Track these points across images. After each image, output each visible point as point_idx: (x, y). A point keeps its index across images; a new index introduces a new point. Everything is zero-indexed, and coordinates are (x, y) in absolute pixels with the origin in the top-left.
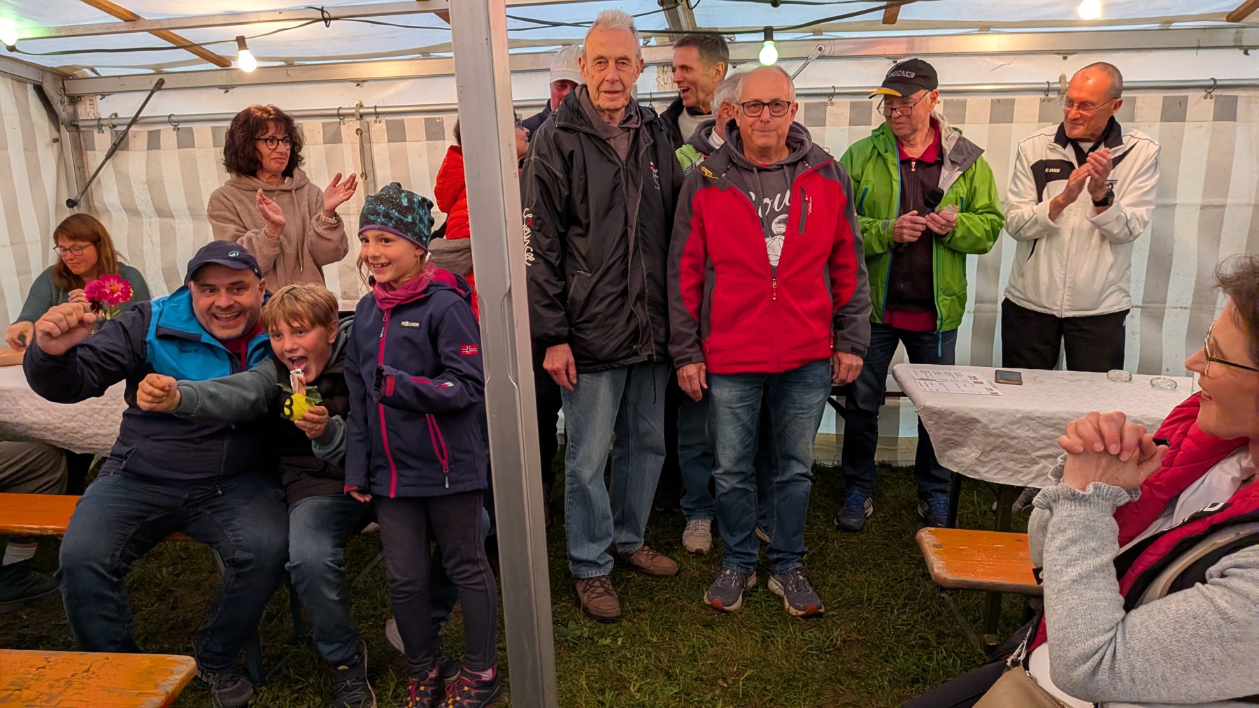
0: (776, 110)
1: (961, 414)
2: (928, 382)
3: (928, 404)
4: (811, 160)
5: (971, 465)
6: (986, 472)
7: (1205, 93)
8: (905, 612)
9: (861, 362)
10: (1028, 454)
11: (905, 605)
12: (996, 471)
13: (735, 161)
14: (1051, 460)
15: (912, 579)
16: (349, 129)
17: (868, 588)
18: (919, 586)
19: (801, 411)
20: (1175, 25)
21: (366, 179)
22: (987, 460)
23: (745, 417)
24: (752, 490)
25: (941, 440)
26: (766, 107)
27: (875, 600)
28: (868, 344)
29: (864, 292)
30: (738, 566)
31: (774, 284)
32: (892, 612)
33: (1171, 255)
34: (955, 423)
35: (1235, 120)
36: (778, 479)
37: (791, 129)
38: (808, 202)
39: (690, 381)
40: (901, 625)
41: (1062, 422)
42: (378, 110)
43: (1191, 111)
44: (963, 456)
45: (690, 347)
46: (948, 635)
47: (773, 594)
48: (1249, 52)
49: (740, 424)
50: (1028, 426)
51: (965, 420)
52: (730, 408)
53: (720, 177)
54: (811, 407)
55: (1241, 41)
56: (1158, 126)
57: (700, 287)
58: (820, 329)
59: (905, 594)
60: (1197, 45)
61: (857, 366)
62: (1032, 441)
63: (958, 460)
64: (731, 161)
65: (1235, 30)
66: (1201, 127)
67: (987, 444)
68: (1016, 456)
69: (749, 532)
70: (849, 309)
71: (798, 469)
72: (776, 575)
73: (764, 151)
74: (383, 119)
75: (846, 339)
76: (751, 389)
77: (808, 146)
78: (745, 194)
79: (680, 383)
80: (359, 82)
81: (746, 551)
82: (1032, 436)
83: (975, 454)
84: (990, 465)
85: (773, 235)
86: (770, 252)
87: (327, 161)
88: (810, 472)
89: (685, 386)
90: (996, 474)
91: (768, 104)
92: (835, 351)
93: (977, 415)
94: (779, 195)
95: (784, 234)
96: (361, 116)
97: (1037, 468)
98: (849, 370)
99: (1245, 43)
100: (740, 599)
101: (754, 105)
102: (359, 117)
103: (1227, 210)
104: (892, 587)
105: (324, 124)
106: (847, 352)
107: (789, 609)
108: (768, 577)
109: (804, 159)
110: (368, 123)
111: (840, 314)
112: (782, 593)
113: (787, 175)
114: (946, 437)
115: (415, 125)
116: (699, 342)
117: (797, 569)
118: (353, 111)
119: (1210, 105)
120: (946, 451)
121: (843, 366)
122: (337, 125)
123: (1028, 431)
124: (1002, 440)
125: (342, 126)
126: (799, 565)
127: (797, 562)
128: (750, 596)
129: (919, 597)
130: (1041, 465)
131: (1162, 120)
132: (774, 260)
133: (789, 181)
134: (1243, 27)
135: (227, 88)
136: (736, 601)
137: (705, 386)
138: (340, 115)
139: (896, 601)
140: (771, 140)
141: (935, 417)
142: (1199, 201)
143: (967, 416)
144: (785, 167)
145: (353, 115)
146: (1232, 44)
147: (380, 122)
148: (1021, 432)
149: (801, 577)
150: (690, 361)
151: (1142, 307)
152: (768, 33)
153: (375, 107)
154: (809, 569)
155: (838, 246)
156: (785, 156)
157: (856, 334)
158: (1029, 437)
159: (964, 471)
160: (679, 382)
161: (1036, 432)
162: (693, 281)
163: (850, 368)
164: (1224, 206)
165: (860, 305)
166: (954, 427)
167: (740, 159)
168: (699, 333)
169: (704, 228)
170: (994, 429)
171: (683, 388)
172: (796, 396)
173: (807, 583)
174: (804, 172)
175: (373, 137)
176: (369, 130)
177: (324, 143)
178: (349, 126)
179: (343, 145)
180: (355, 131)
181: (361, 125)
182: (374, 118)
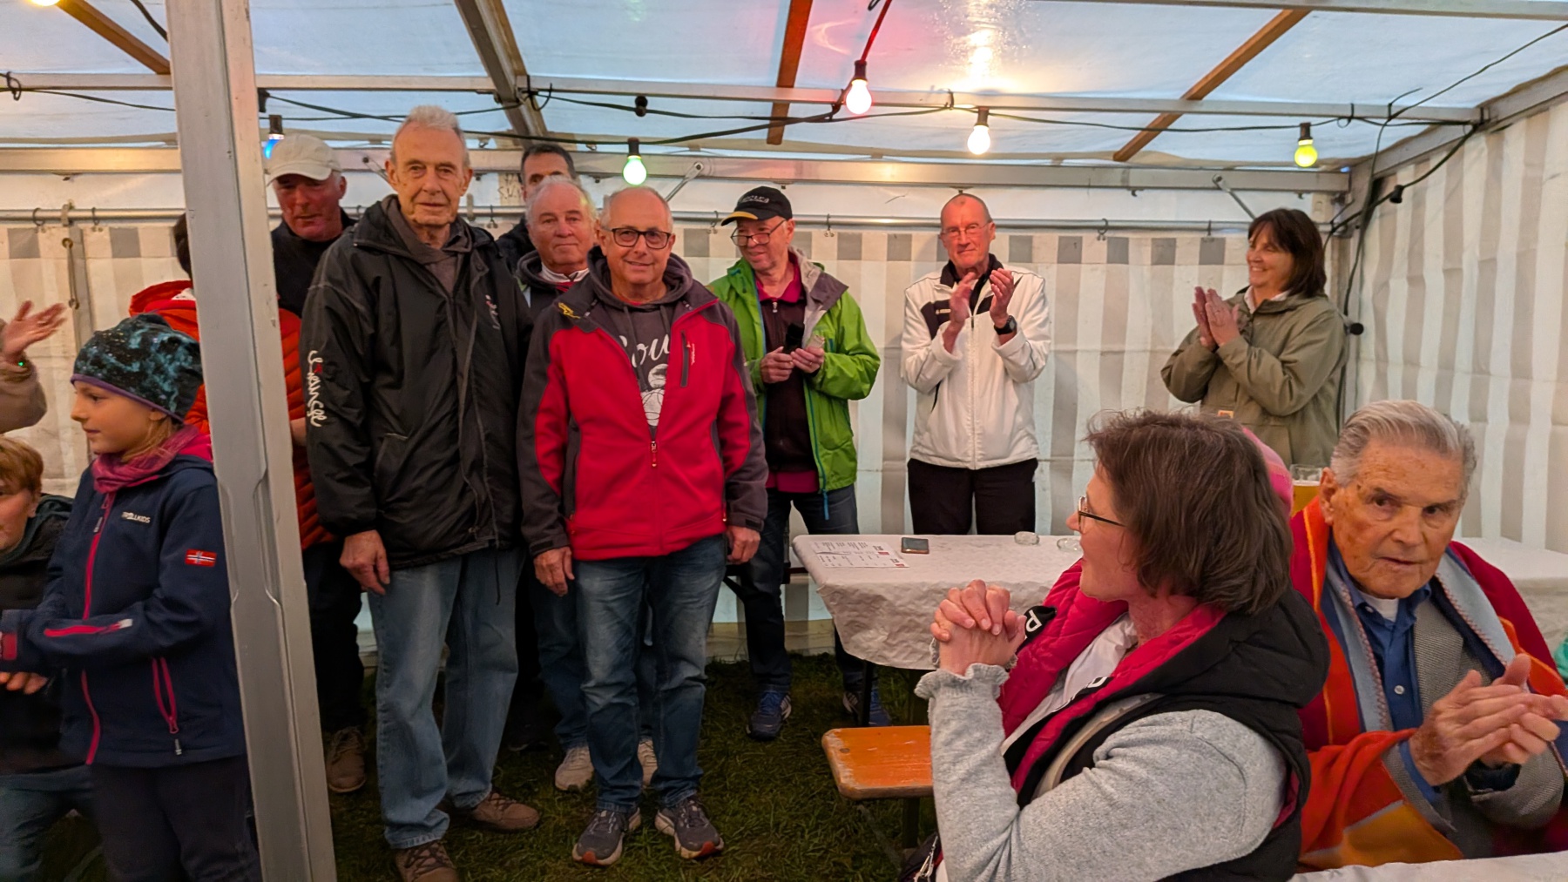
0: (654, 240)
1: (866, 591)
2: (830, 556)
3: (830, 581)
4: (692, 299)
5: (879, 650)
6: (895, 657)
7: (1097, 234)
8: (816, 835)
9: (757, 537)
11: (817, 828)
12: (905, 654)
13: (601, 298)
15: (825, 793)
16: (51, 239)
17: (775, 810)
18: (832, 800)
19: (690, 600)
20: (1066, 162)
21: (77, 307)
22: (895, 642)
23: (623, 613)
24: (633, 704)
25: (846, 623)
26: (642, 237)
27: (781, 826)
28: (765, 515)
29: (759, 455)
30: (616, 804)
31: (654, 448)
32: (802, 837)
33: (1075, 404)
34: (859, 602)
35: (1127, 262)
36: (666, 687)
37: (670, 262)
38: (690, 349)
39: (551, 571)
40: (813, 851)
42: (98, 214)
43: (1086, 253)
44: (870, 640)
45: (551, 527)
46: (865, 856)
47: (662, 834)
48: (1137, 193)
49: (615, 621)
51: (869, 598)
52: (602, 601)
53: (582, 315)
54: (701, 594)
55: (1128, 182)
56: (1055, 266)
57: (562, 451)
58: (711, 500)
59: (816, 813)
60: (1087, 184)
61: (754, 542)
63: (865, 645)
64: (595, 296)
65: (1121, 170)
66: (1096, 269)
67: (894, 624)
69: (630, 759)
70: (744, 475)
71: (689, 672)
72: (666, 810)
73: (639, 286)
74: (105, 226)
75: (742, 511)
76: (629, 576)
77: (688, 284)
78: (615, 339)
79: (539, 575)
80: (68, 176)
81: (627, 783)
83: (884, 637)
84: (899, 649)
85: (650, 389)
86: (647, 409)
87: (15, 283)
88: (703, 672)
89: (546, 579)
90: (905, 658)
91: (644, 233)
92: (728, 524)
93: (881, 592)
94: (655, 341)
95: (662, 388)
96: (71, 221)
98: (744, 548)
99: (1132, 184)
100: (620, 847)
101: (627, 233)
102: (67, 223)
103: (1126, 357)
104: (802, 806)
105: (10, 232)
106: (741, 526)
107: (680, 851)
108: (656, 813)
109: (684, 298)
110: (81, 232)
111: (732, 481)
112: (671, 831)
113: (665, 316)
114: (851, 619)
115: (154, 235)
116: (561, 521)
117: (689, 799)
118: (58, 214)
119: (1103, 246)
120: (852, 635)
121: (738, 542)
122: (31, 233)
124: (909, 618)
125: (41, 235)
126: (692, 793)
127: (691, 789)
128: (633, 841)
129: (832, 814)
131: (1059, 262)
132: (653, 419)
133: (667, 323)
134: (1129, 167)
136: (614, 850)
137: (571, 577)
138: (38, 220)
139: (807, 823)
140: (647, 276)
141: (838, 597)
142: (1098, 346)
143: (872, 593)
144: (662, 307)
145: (58, 219)
146: (1119, 184)
147: (101, 230)
149: (694, 808)
150: (550, 546)
151: (1051, 461)
152: (634, 145)
153: (93, 210)
154: (705, 795)
155: (727, 401)
156: (662, 294)
157: (750, 505)
159: (872, 658)
160: (537, 573)
162: (551, 444)
163: (745, 544)
164: (1122, 352)
165: (754, 470)
166: (859, 606)
167: (605, 294)
168: (561, 509)
169: (564, 378)
170: (900, 606)
171: (543, 581)
172: (683, 581)
173: (702, 814)
174: (683, 314)
175: (90, 251)
176: (82, 241)
177: (11, 257)
178: (51, 234)
179: (42, 261)
180: (60, 241)
181: (70, 233)
182: (91, 225)
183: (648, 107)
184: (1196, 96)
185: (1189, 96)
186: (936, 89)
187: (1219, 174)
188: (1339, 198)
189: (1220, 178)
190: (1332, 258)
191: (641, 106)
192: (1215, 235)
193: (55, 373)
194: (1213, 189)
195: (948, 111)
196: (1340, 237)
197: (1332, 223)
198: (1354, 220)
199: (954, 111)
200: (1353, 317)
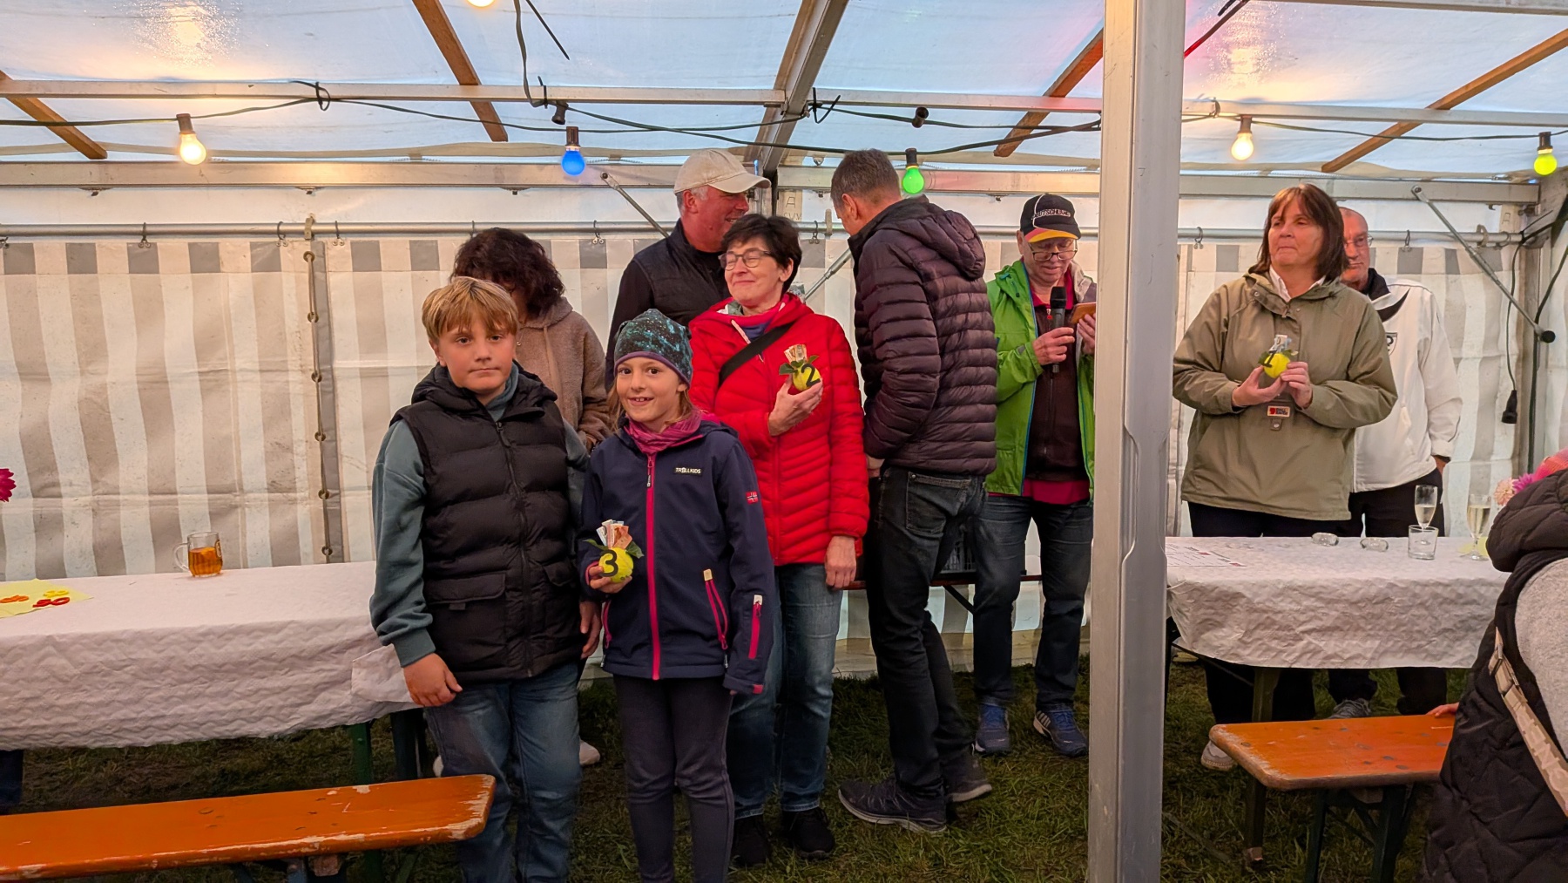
1: (1225, 589)
5: (1232, 648)
6: (1249, 655)
10: (1293, 629)
12: (1259, 653)
14: (1313, 634)
16: (293, 253)
20: (1274, 173)
21: (316, 321)
22: (1250, 640)
25: (1199, 621)
34: (1217, 599)
41: (1323, 590)
42: (340, 228)
44: (1223, 638)
50: (1289, 597)
51: (1227, 596)
62: (1296, 615)
63: (1216, 644)
67: (1250, 622)
68: (1281, 633)
74: (350, 239)
80: (310, 190)
82: (1295, 608)
83: (1239, 635)
84: (1253, 646)
87: (255, 297)
90: (1259, 656)
93: (1240, 589)
96: (313, 234)
97: (1301, 644)
102: (310, 237)
105: (253, 246)
110: (324, 245)
114: (1206, 617)
115: (395, 250)
118: (302, 228)
120: (1202, 633)
122: (275, 246)
123: (1290, 603)
124: (1266, 615)
125: (282, 249)
130: (1305, 642)
134: (1334, 178)
135: (95, 189)
138: (281, 233)
141: (1196, 594)
143: (1231, 590)
145: (301, 233)
147: (342, 244)
148: (1285, 605)
152: (911, 156)
153: (337, 224)
158: (1291, 610)
159: (1223, 656)
161: (1299, 603)
166: (1216, 604)
170: (1258, 603)
175: (330, 264)
176: (324, 256)
177: (252, 271)
178: (293, 248)
179: (283, 275)
180: (302, 255)
181: (312, 247)
182: (334, 238)
183: (927, 119)
184: (1444, 106)
185: (1439, 106)
186: (1202, 98)
187: (1418, 185)
188: (1528, 210)
189: (1418, 189)
190: (1520, 268)
191: (921, 115)
192: (1412, 245)
193: (291, 386)
194: (1413, 200)
195: (1211, 119)
196: (1527, 247)
197: (1522, 233)
198: (1545, 231)
199: (1217, 119)
200: (1544, 325)
